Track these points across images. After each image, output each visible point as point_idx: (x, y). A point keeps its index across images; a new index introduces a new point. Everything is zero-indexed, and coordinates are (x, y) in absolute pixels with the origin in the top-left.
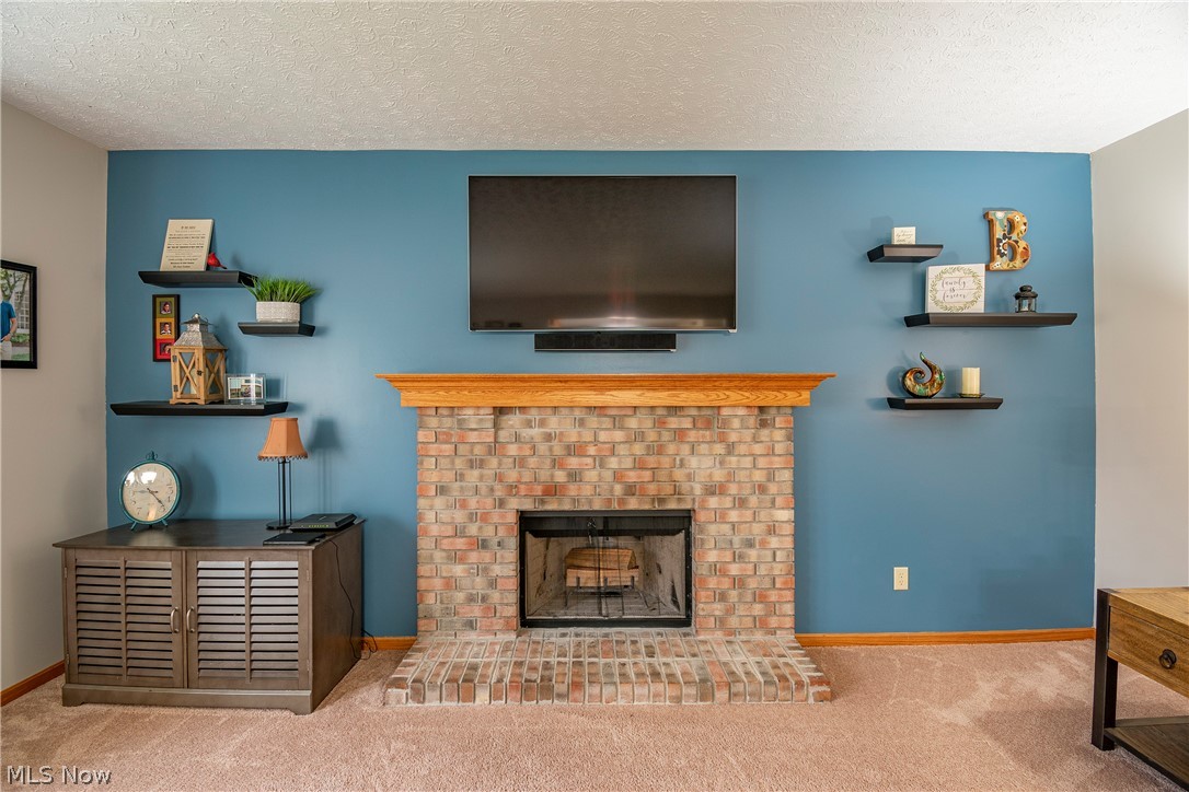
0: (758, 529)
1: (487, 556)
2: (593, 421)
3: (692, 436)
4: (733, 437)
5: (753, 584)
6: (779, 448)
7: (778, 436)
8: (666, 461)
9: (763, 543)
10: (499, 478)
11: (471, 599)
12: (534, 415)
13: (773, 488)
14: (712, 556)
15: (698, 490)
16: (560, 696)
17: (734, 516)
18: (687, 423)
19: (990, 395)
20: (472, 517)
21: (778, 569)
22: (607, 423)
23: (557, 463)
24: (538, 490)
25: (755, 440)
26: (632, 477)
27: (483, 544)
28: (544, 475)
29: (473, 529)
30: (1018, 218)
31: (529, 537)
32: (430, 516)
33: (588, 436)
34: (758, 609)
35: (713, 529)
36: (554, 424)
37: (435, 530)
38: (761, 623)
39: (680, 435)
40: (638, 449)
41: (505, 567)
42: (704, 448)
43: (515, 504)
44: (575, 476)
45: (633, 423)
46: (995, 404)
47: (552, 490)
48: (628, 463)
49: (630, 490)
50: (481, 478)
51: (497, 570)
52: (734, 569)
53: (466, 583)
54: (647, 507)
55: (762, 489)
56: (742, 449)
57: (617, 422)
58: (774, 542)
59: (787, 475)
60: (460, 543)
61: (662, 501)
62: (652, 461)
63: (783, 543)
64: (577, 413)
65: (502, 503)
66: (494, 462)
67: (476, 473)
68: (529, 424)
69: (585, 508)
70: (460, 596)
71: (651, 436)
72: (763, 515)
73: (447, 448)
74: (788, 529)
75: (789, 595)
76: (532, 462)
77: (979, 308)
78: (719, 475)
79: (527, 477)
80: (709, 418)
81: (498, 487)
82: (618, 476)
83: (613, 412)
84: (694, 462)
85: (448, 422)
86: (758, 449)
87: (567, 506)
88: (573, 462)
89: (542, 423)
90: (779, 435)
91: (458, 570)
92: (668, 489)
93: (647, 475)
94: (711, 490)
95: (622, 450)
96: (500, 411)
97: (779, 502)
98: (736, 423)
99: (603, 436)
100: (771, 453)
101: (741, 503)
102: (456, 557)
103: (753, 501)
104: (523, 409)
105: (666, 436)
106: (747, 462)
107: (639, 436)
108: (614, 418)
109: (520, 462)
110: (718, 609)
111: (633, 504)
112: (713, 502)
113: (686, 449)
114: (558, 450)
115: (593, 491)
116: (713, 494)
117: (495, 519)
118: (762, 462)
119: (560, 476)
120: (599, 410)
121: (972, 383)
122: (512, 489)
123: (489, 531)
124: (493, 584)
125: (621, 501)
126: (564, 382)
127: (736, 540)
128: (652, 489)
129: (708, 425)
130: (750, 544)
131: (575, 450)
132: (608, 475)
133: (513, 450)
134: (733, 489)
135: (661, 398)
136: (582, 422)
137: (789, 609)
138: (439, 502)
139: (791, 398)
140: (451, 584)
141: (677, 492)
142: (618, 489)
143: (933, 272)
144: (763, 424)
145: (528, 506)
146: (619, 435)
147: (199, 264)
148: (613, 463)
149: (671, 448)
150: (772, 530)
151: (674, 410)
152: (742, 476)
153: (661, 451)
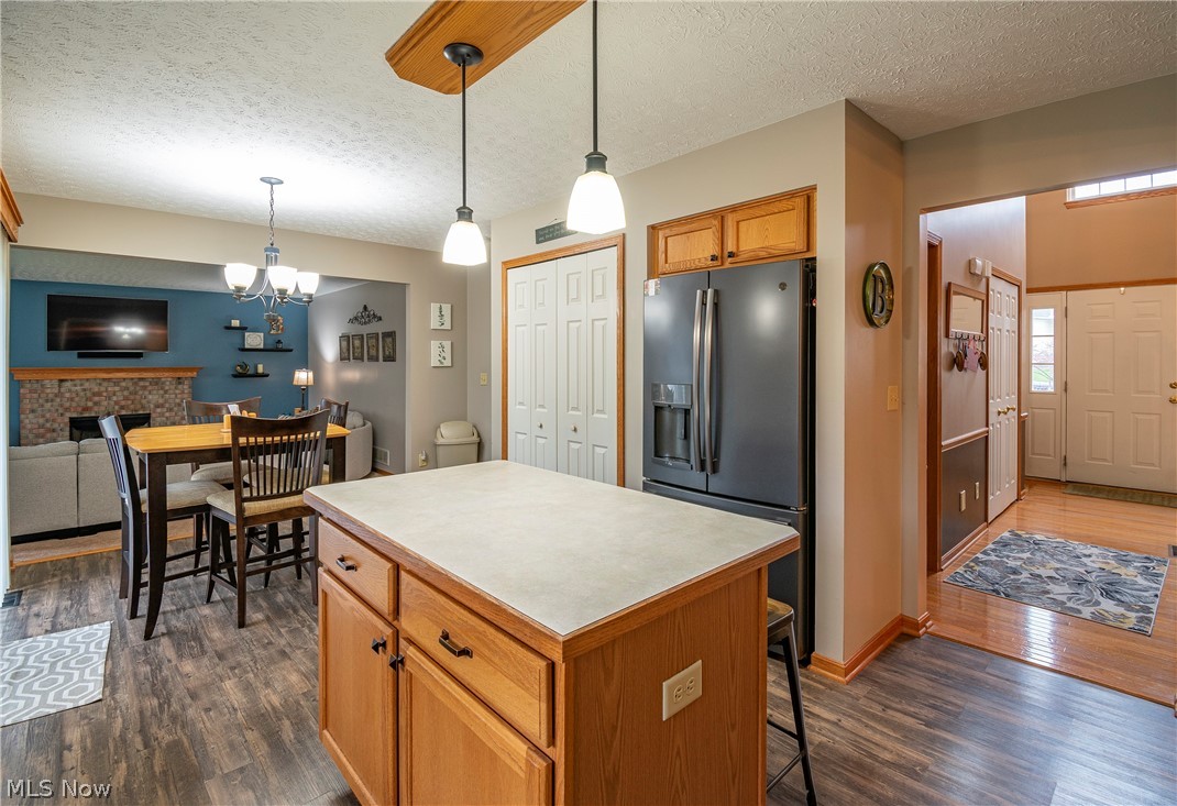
1: (55, 434)
2: (105, 384)
3: (150, 388)
4: (167, 388)
6: (186, 391)
7: (186, 387)
8: (138, 397)
10: (61, 405)
12: (78, 382)
15: (152, 406)
17: (167, 414)
18: (147, 384)
19: (266, 372)
20: (47, 420)
22: (112, 384)
23: (88, 399)
24: (80, 409)
25: (176, 389)
26: (123, 403)
28: (82, 404)
29: (48, 425)
30: (279, 318)
31: (74, 430)
33: (103, 389)
36: (87, 385)
39: (144, 388)
40: (126, 393)
42: (155, 392)
43: (69, 414)
45: (123, 384)
46: (267, 376)
47: (86, 409)
48: (121, 398)
50: (52, 405)
54: (129, 413)
55: (179, 405)
56: (171, 391)
57: (117, 382)
60: (42, 431)
61: (136, 411)
62: (132, 397)
64: (98, 381)
65: (62, 414)
66: (58, 399)
67: (49, 404)
68: (75, 385)
71: (132, 388)
72: (180, 414)
73: (35, 395)
76: (77, 399)
77: (262, 346)
78: (161, 401)
79: (74, 404)
80: (156, 382)
81: (60, 409)
82: (116, 403)
83: (115, 380)
85: (36, 385)
86: (177, 392)
87: (93, 415)
88: (96, 399)
89: (81, 385)
92: (139, 406)
93: (130, 402)
94: (157, 406)
95: (118, 393)
96: (62, 380)
98: (168, 383)
99: (110, 389)
100: (183, 392)
101: (171, 410)
102: (38, 436)
103: (176, 409)
104: (72, 380)
105: (138, 388)
106: (173, 396)
107: (126, 388)
109: (72, 399)
111: (124, 413)
112: (159, 410)
113: (147, 393)
114: (89, 394)
115: (105, 408)
116: (159, 407)
117: (60, 420)
118: (179, 395)
119: (90, 404)
120: (109, 380)
121: (260, 369)
122: (67, 409)
123: (56, 425)
125: (118, 411)
126: (93, 370)
127: (169, 423)
128: (132, 407)
129: (157, 384)
131: (99, 394)
132: (112, 403)
133: (67, 394)
134: (167, 405)
135: (136, 375)
136: (100, 384)
139: (189, 374)
141: (143, 407)
143: (247, 334)
144: (180, 383)
145: (75, 415)
146: (117, 389)
148: (115, 398)
149: (141, 392)
151: (141, 379)
153: (136, 393)
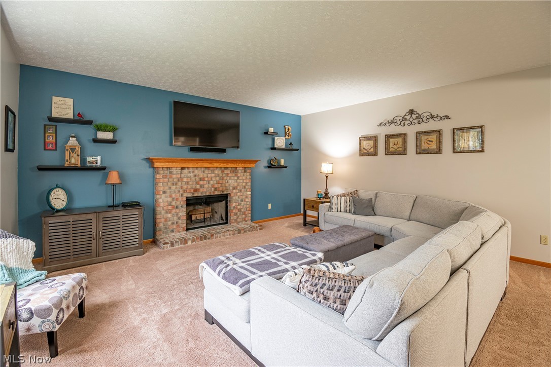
0: (244, 197)
1: (178, 210)
2: (206, 171)
3: (230, 175)
4: (239, 175)
5: (243, 210)
6: (248, 178)
8: (224, 181)
9: (245, 200)
10: (182, 188)
11: (173, 223)
12: (191, 170)
13: (247, 187)
14: (234, 204)
15: (231, 188)
16: (209, 239)
17: (239, 194)
18: (229, 172)
19: (285, 165)
20: (173, 200)
21: (248, 206)
22: (210, 172)
23: (197, 183)
24: (192, 191)
25: (244, 176)
26: (216, 186)
27: (177, 207)
28: (194, 187)
29: (174, 203)
30: (290, 128)
32: (160, 200)
33: (205, 176)
34: (244, 216)
35: (234, 198)
36: (196, 172)
37: (162, 204)
38: (244, 220)
39: (227, 174)
40: (218, 178)
41: (183, 213)
42: (232, 178)
43: (186, 195)
44: (202, 186)
45: (216, 172)
46: (286, 167)
47: (196, 190)
48: (215, 182)
49: (216, 189)
50: (176, 188)
51: (180, 214)
52: (239, 207)
53: (171, 219)
54: (220, 193)
55: (245, 187)
56: (241, 178)
57: (213, 172)
58: (247, 200)
59: (249, 184)
60: (170, 207)
61: (223, 192)
62: (221, 181)
63: (249, 200)
64: (203, 169)
65: (182, 195)
66: (180, 183)
67: (174, 187)
68: (190, 172)
69: (205, 195)
70: (170, 223)
71: (221, 175)
72: (245, 194)
73: (166, 180)
74: (250, 196)
75: (250, 212)
76: (191, 183)
77: (284, 147)
78: (236, 184)
79: (189, 187)
80: (234, 170)
81: (181, 190)
82: (213, 186)
83: (211, 169)
84: (230, 181)
85: (166, 172)
86: (244, 178)
87: (200, 195)
88: (201, 182)
89: (193, 172)
90: (248, 174)
91: (169, 215)
92: (224, 188)
93: (220, 185)
94: (234, 188)
95: (214, 179)
96: (182, 169)
97: (248, 190)
98: (240, 172)
99: (209, 175)
100: (246, 178)
101: (240, 191)
102: (168, 212)
103: (243, 190)
104: (188, 168)
105: (224, 175)
106: (242, 181)
107: (218, 175)
108: (212, 170)
109: (188, 183)
110: (235, 217)
111: (216, 193)
112: (234, 191)
113: (228, 178)
114: (198, 179)
115: (206, 190)
116: (234, 189)
117: (180, 199)
118: (245, 181)
119: (198, 187)
120: (208, 168)
121: (282, 162)
122: (185, 191)
123: (178, 203)
124: (179, 218)
125: (213, 192)
127: (239, 200)
128: (221, 189)
129: (234, 172)
130: (242, 201)
131: (202, 179)
132: (210, 186)
133: (185, 180)
134: (239, 188)
135: (225, 165)
136: (204, 172)
137: (250, 215)
138: (163, 196)
139: (251, 165)
140: (166, 220)
141: (227, 189)
142: (213, 189)
144: (245, 172)
145: (189, 195)
146: (213, 175)
147: (70, 115)
148: (212, 182)
149: (225, 178)
150: (246, 197)
151: (226, 168)
152: (240, 184)
153: (223, 179)
